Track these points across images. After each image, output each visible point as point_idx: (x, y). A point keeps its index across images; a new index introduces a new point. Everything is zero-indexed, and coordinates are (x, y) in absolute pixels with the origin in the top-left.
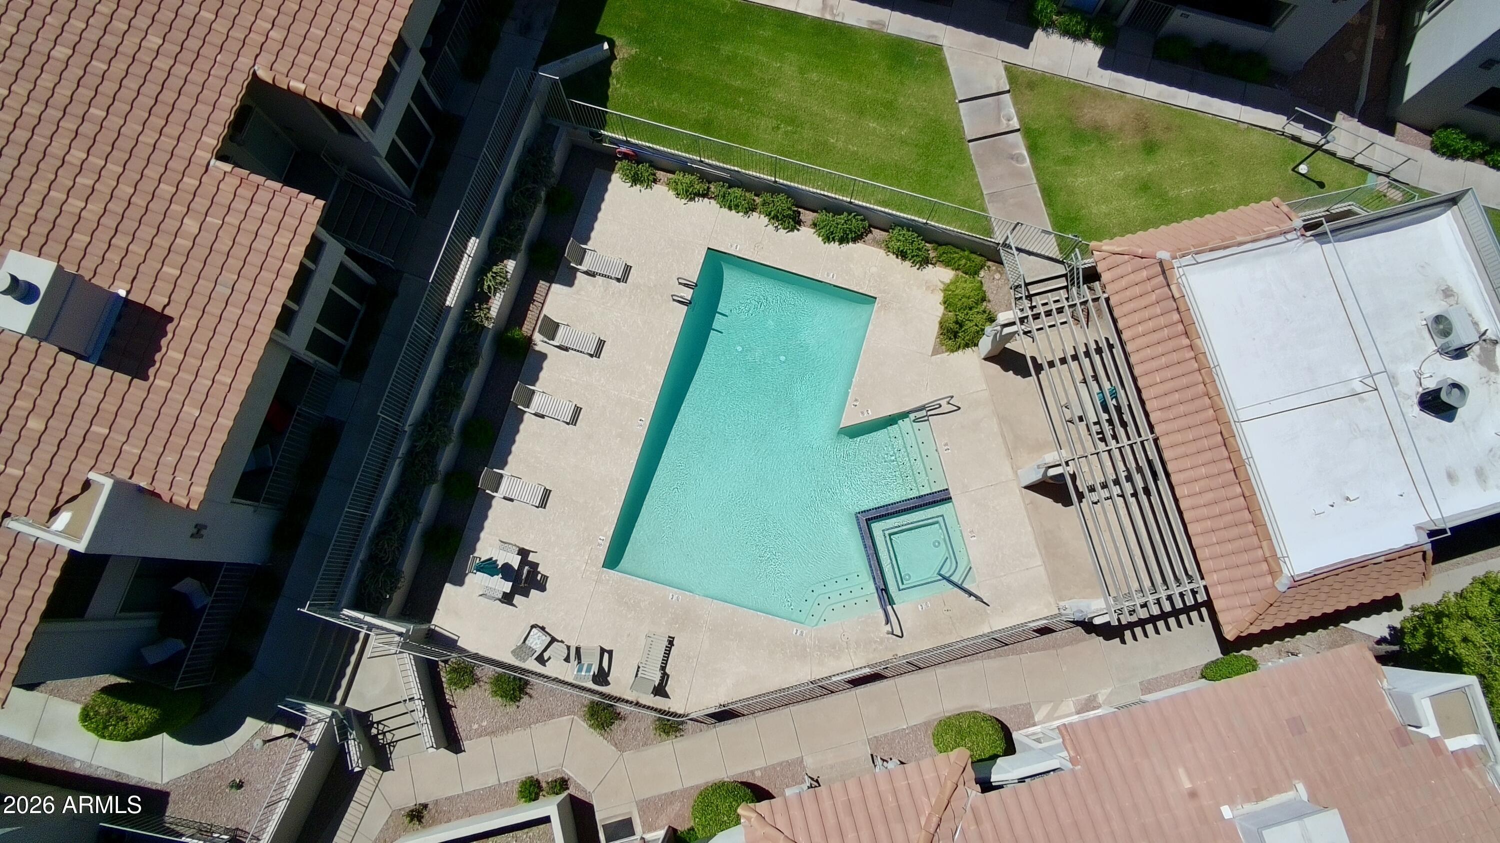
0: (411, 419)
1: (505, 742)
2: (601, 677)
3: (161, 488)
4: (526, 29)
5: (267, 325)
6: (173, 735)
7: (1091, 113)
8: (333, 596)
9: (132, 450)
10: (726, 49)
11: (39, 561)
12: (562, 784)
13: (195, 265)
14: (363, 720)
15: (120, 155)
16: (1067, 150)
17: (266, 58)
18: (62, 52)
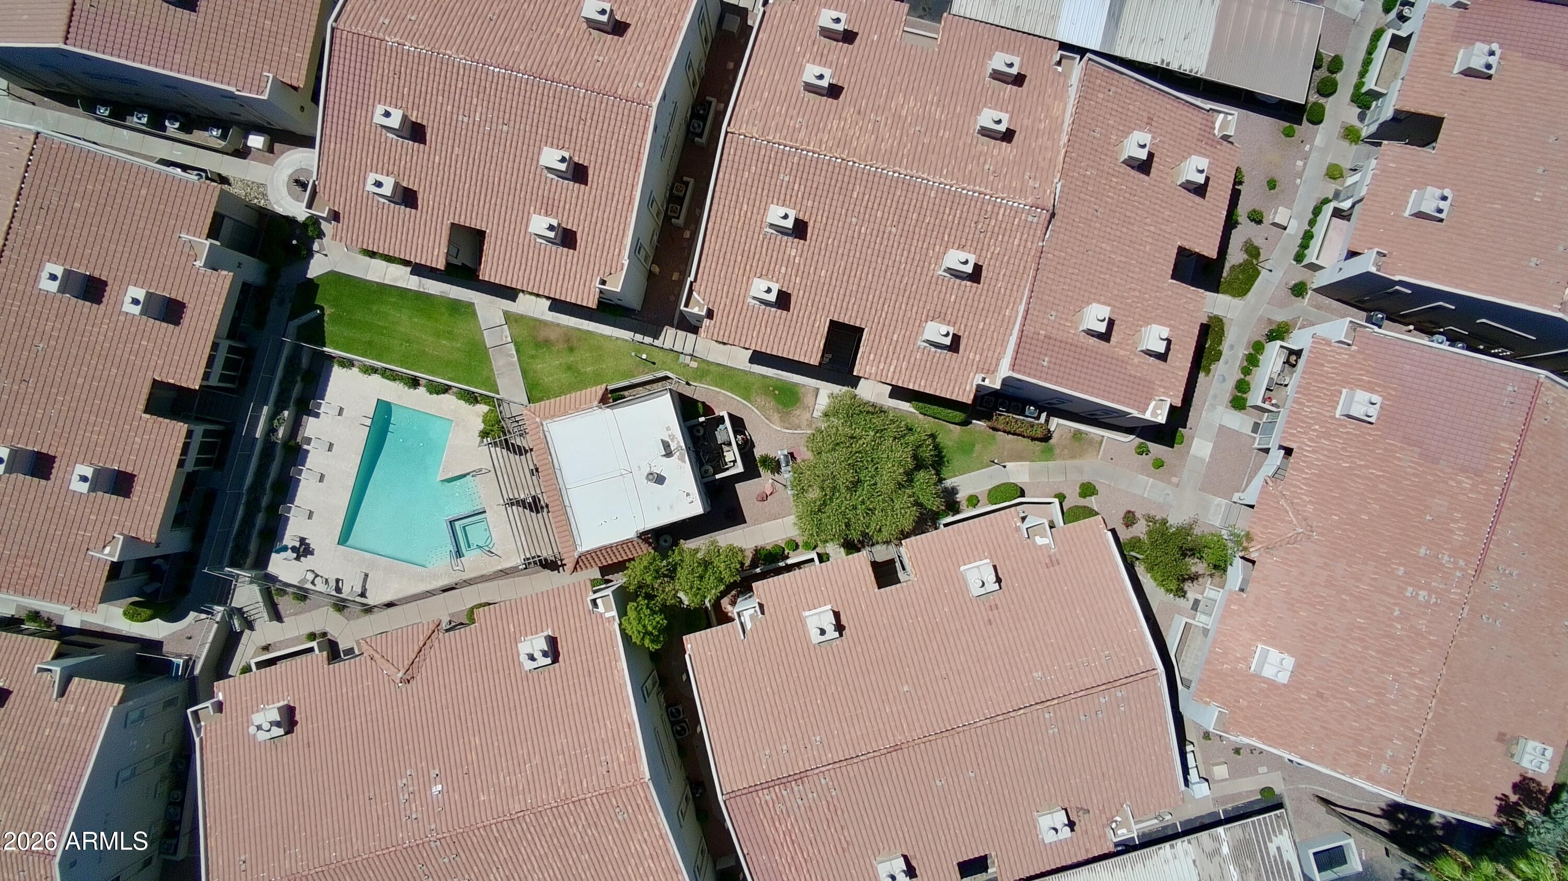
0: (245, 487)
1: (301, 618)
2: (338, 590)
3: (140, 536)
4: (282, 302)
5: (174, 467)
6: (161, 619)
7: (544, 333)
8: (221, 563)
9: (128, 524)
10: (375, 308)
11: (101, 564)
12: (324, 634)
13: (141, 453)
14: (240, 611)
15: (108, 416)
16: (533, 352)
17: (158, 370)
18: (81, 381)
